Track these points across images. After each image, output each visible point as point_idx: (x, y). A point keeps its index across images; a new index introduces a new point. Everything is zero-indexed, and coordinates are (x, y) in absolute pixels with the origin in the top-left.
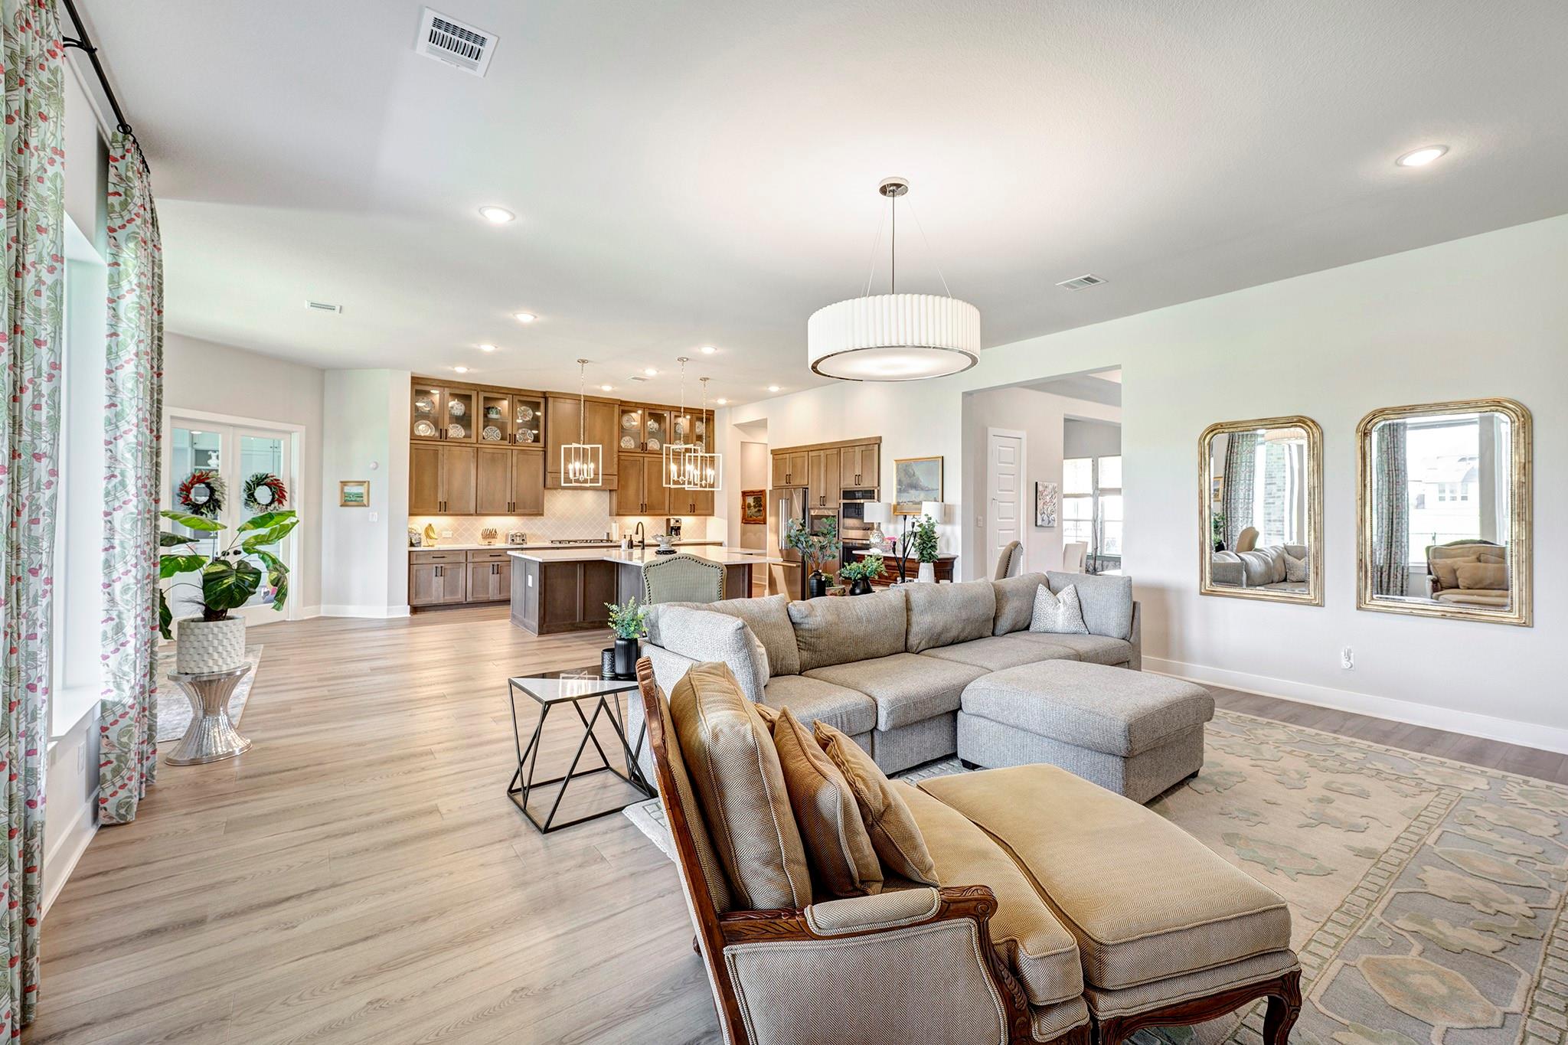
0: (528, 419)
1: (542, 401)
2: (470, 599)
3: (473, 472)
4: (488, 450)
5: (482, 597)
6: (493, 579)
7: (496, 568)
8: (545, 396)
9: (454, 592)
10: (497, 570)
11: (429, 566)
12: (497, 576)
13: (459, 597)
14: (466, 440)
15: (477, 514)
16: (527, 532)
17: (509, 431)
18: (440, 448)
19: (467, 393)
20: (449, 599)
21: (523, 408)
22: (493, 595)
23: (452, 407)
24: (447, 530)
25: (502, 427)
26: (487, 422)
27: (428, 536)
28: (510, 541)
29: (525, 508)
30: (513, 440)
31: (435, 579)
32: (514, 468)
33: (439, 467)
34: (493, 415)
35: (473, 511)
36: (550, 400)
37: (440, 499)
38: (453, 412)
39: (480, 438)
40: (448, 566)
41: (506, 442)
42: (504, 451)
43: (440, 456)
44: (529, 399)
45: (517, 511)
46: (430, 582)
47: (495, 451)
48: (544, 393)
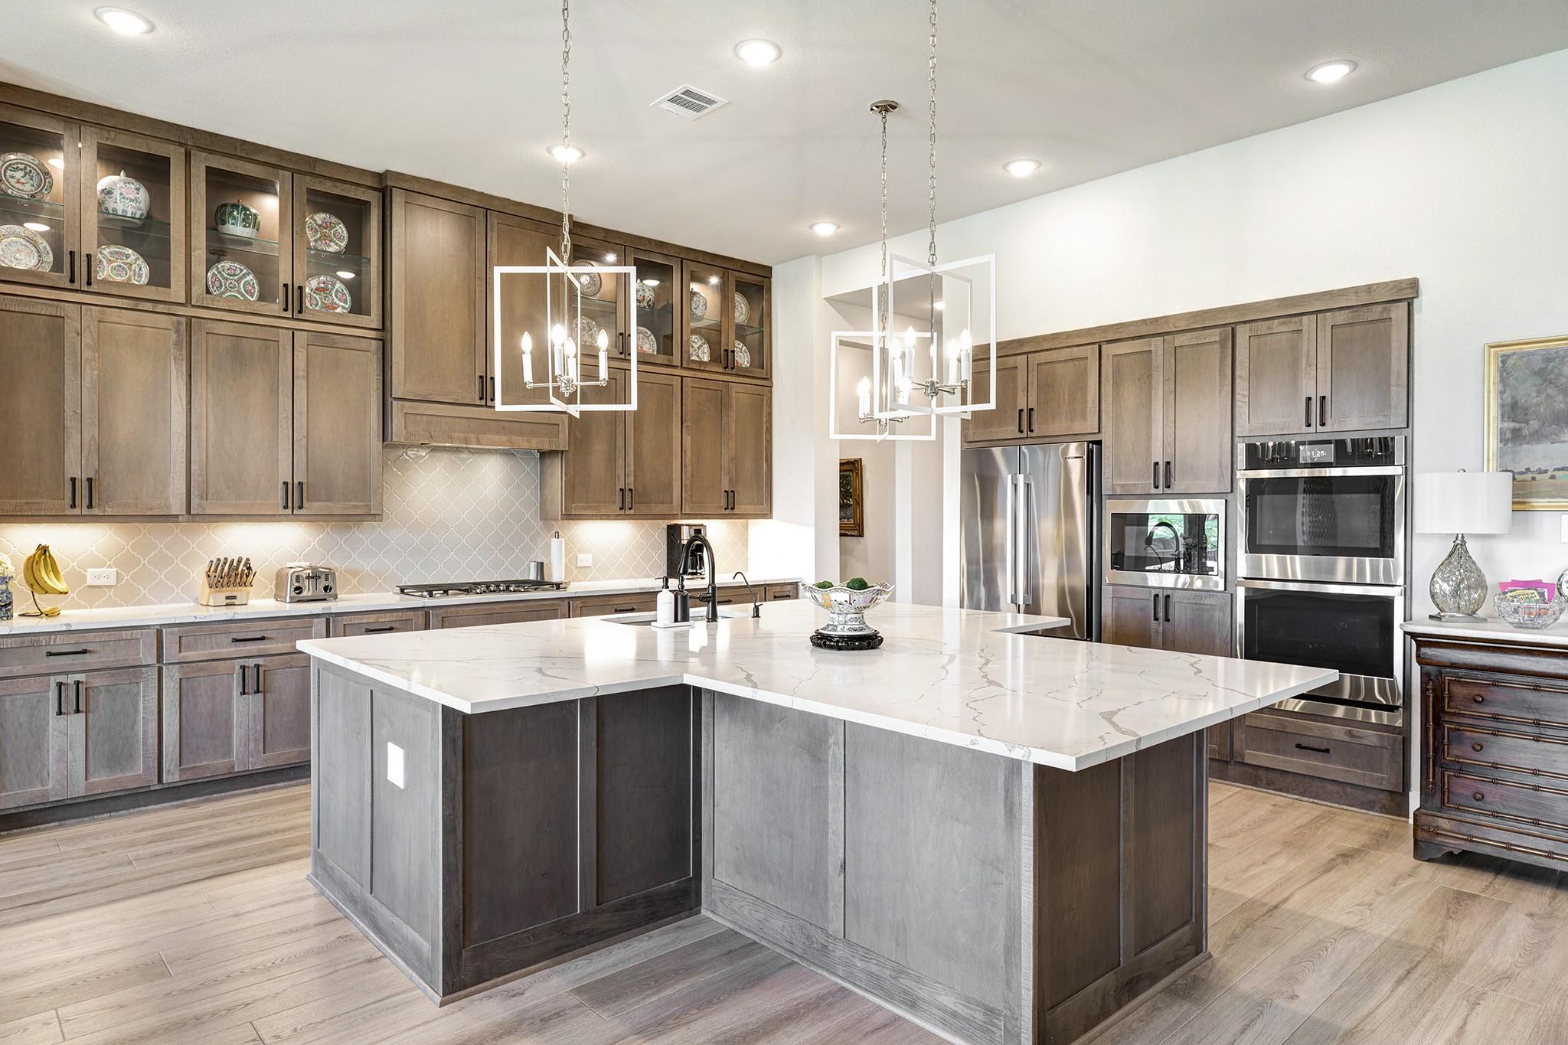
0: (333, 248)
1: (373, 198)
2: (172, 775)
3: (178, 389)
4: (222, 328)
5: (213, 765)
6: (244, 710)
7: (251, 675)
8: (385, 185)
9: (119, 757)
10: (255, 681)
11: (34, 684)
12: (254, 701)
13: (138, 772)
14: (154, 293)
15: (191, 515)
16: (334, 564)
17: (284, 277)
18: (71, 310)
19: (157, 149)
20: (104, 781)
21: (320, 217)
22: (243, 754)
23: (108, 192)
24: (102, 564)
25: (262, 267)
26: (219, 249)
27: (36, 585)
28: (289, 592)
29: (329, 499)
30: (294, 300)
31: (54, 723)
32: (300, 383)
33: (68, 372)
34: (235, 229)
35: (177, 507)
36: (398, 200)
37: (73, 470)
38: (110, 205)
39: (198, 290)
40: (97, 681)
41: (276, 308)
42: (270, 334)
43: (70, 335)
44: (338, 190)
45: (311, 507)
46: (38, 733)
47: (242, 331)
48: (381, 177)
